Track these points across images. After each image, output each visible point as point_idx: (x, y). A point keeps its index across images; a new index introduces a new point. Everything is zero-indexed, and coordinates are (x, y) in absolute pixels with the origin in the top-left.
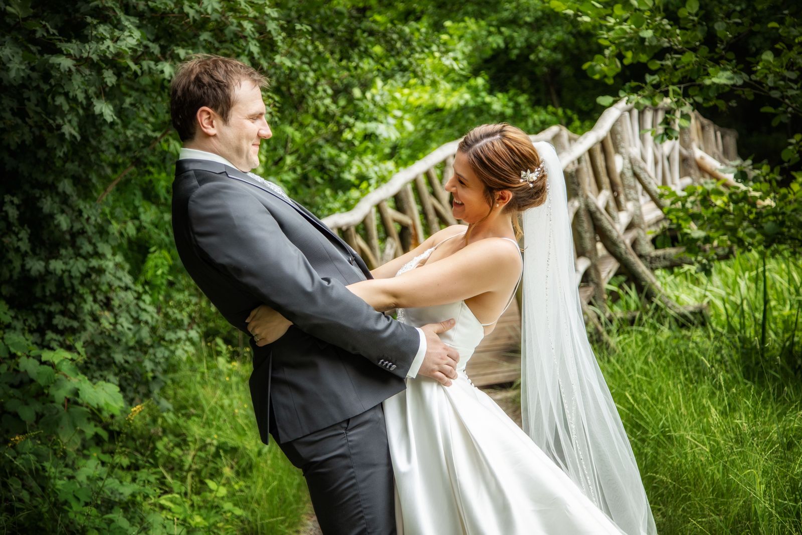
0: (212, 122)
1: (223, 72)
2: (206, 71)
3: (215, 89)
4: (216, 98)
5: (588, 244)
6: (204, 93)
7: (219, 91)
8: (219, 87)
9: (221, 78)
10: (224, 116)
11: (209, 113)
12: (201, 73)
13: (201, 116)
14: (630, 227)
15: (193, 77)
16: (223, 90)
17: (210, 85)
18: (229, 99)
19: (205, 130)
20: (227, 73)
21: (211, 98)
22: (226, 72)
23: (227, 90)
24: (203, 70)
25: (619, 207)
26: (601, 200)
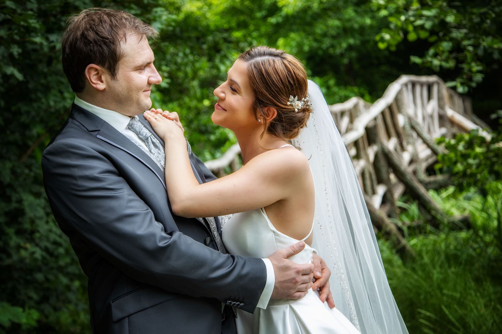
0: (101, 77)
1: (108, 27)
2: (91, 27)
3: (100, 46)
4: (102, 54)
5: (384, 175)
6: (91, 50)
7: (105, 48)
8: (105, 43)
9: (106, 34)
10: (112, 71)
11: (96, 70)
12: (87, 29)
13: (89, 73)
14: (412, 162)
15: (79, 33)
16: (108, 46)
17: (95, 42)
18: (115, 54)
19: (94, 86)
20: (112, 28)
21: (98, 55)
22: (111, 26)
23: (112, 46)
24: (88, 26)
25: (403, 149)
26: (391, 144)
